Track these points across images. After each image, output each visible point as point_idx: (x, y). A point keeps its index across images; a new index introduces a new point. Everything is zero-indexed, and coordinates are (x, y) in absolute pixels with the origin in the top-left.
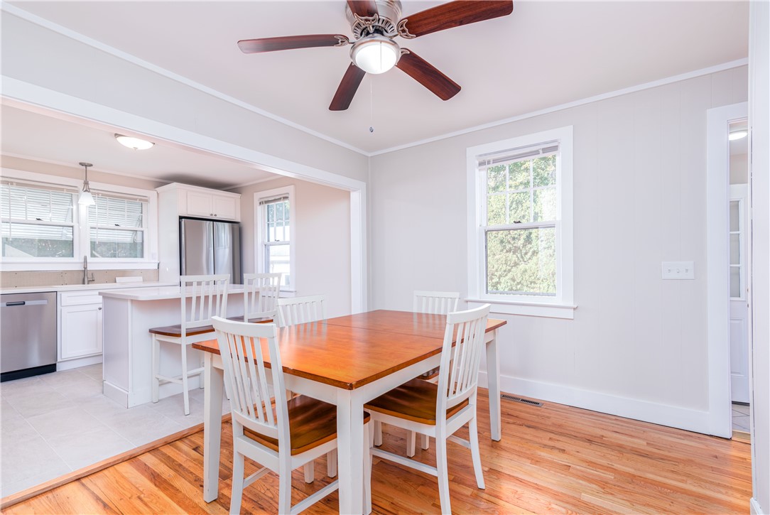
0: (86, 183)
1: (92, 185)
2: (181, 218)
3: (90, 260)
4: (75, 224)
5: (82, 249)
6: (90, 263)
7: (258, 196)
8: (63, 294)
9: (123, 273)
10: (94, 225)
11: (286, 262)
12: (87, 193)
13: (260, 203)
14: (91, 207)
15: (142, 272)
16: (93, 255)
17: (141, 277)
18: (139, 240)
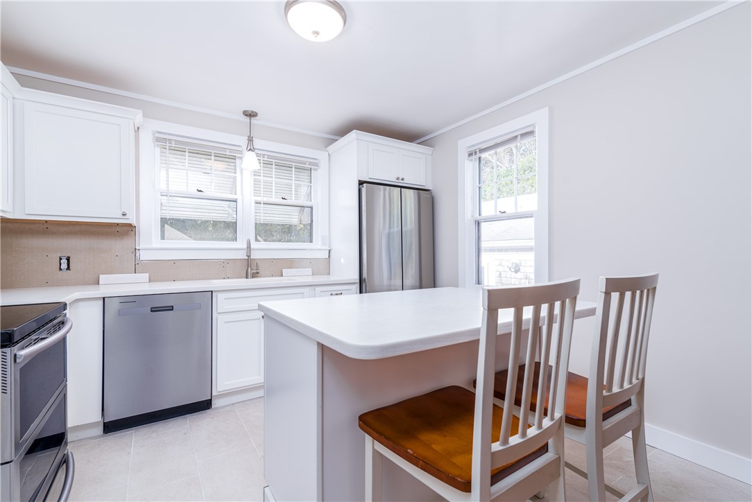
0: (250, 140)
1: (258, 143)
2: (361, 183)
3: (254, 245)
4: (238, 196)
5: (246, 231)
6: (254, 249)
7: (464, 144)
8: (220, 295)
9: (291, 263)
10: (259, 199)
11: (529, 249)
12: (250, 152)
13: (470, 155)
14: (256, 173)
15: (311, 262)
16: (257, 240)
17: (310, 269)
18: (307, 220)
